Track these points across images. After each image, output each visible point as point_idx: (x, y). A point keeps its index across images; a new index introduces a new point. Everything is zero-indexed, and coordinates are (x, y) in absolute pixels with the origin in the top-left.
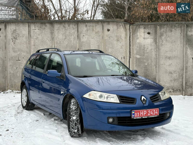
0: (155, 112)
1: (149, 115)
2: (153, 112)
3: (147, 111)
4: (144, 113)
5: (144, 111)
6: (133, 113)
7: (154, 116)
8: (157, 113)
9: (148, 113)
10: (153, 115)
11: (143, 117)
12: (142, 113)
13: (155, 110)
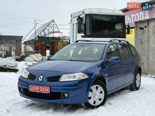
0: (46, 89)
1: (41, 90)
2: (44, 89)
3: (39, 88)
4: (37, 89)
5: (37, 87)
6: (30, 87)
7: (45, 93)
8: (48, 90)
9: (40, 89)
10: (44, 91)
11: (36, 92)
12: (36, 88)
13: (46, 88)
